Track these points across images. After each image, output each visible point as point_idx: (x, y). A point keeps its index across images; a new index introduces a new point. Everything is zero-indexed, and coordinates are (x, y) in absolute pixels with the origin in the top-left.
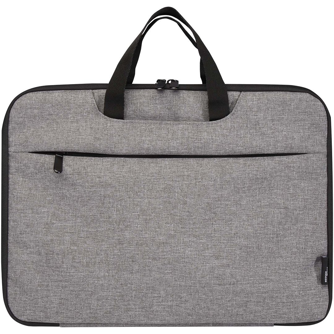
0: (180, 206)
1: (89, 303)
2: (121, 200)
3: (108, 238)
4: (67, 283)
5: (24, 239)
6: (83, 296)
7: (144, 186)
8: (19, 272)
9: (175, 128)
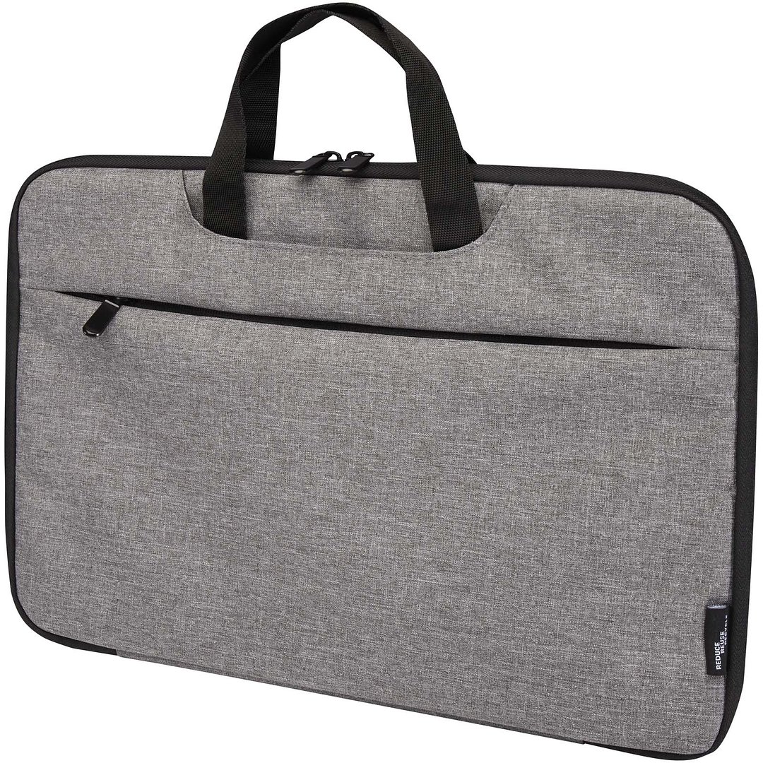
0: (358, 442)
1: (169, 620)
2: (231, 412)
3: (209, 488)
4: (126, 571)
5: (46, 469)
6: (158, 601)
7: (279, 387)
8: (34, 533)
9: (355, 263)
